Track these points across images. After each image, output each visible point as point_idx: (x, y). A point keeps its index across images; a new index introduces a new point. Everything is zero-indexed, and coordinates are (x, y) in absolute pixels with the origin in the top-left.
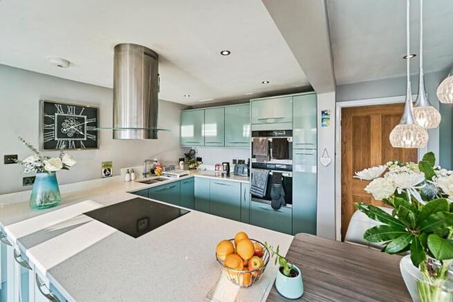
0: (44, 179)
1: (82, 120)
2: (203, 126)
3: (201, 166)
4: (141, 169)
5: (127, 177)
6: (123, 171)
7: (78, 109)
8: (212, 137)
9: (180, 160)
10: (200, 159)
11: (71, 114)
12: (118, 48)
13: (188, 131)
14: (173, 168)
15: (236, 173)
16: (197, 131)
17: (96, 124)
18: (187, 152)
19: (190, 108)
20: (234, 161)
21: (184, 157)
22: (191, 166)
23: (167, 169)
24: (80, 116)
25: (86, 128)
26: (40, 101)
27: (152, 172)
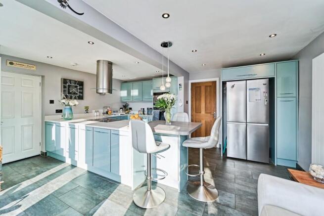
0: (68, 108)
1: (76, 87)
2: (132, 91)
3: (132, 112)
4: (101, 111)
5: (96, 114)
6: (94, 111)
7: (75, 82)
8: (136, 96)
9: (121, 108)
10: (131, 109)
11: (73, 84)
12: (98, 61)
13: (124, 93)
14: (117, 112)
15: (148, 114)
16: (129, 93)
17: (82, 89)
18: (124, 105)
19: (126, 82)
20: (148, 109)
21: (123, 107)
22: (126, 112)
23: (114, 112)
24: (76, 85)
25: (79, 91)
26: (61, 79)
27: (107, 113)
